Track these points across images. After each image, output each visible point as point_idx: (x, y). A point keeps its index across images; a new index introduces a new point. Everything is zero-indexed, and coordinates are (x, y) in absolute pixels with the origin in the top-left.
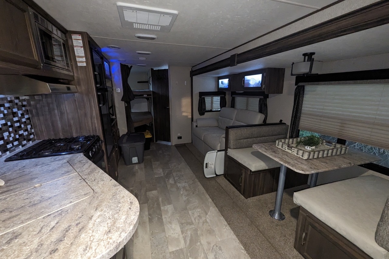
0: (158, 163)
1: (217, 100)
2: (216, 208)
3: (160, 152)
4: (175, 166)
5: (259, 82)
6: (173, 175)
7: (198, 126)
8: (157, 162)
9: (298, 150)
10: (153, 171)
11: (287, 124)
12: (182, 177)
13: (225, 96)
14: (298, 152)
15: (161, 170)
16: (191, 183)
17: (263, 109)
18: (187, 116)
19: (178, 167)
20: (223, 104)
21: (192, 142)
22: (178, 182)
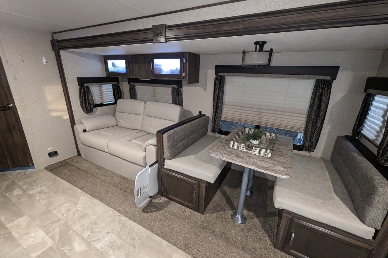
0: (23, 221)
1: (108, 89)
2: (180, 251)
3: (17, 192)
4: (69, 210)
5: (177, 69)
6: (74, 231)
7: (87, 130)
8: (20, 219)
9: (260, 149)
10: (20, 245)
11: (206, 115)
12: (96, 226)
13: (119, 83)
14: (259, 151)
15: (41, 234)
16: (119, 229)
17: (177, 100)
18: (60, 118)
19: (77, 210)
20: (118, 94)
21: (79, 154)
22: (94, 241)
